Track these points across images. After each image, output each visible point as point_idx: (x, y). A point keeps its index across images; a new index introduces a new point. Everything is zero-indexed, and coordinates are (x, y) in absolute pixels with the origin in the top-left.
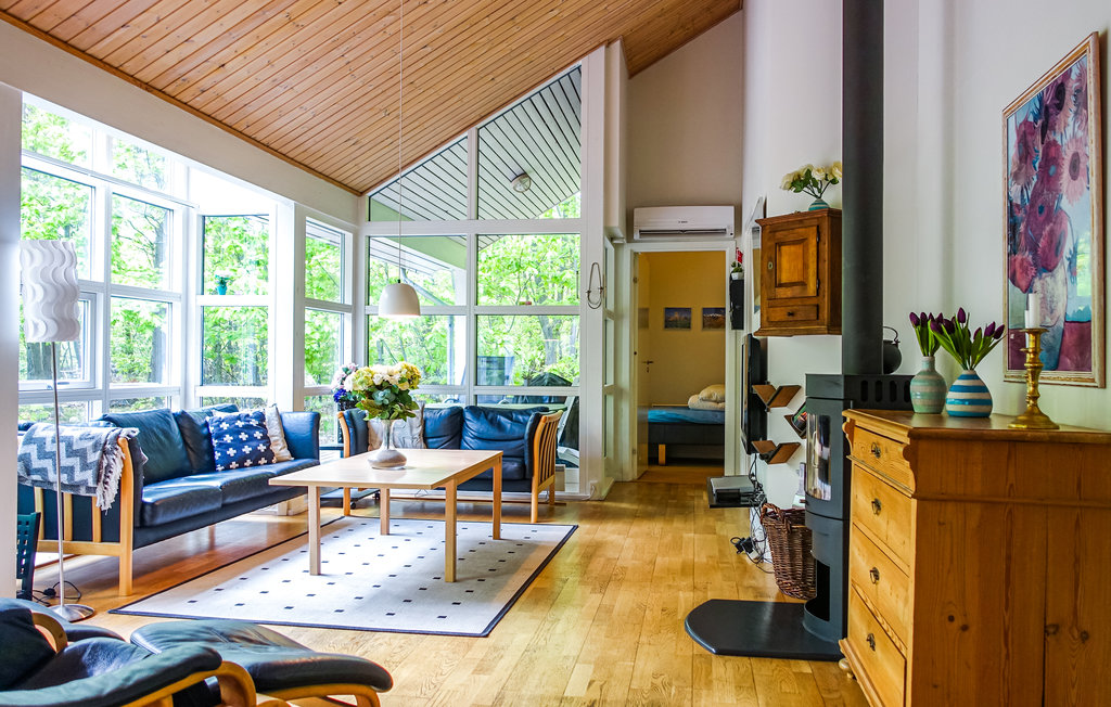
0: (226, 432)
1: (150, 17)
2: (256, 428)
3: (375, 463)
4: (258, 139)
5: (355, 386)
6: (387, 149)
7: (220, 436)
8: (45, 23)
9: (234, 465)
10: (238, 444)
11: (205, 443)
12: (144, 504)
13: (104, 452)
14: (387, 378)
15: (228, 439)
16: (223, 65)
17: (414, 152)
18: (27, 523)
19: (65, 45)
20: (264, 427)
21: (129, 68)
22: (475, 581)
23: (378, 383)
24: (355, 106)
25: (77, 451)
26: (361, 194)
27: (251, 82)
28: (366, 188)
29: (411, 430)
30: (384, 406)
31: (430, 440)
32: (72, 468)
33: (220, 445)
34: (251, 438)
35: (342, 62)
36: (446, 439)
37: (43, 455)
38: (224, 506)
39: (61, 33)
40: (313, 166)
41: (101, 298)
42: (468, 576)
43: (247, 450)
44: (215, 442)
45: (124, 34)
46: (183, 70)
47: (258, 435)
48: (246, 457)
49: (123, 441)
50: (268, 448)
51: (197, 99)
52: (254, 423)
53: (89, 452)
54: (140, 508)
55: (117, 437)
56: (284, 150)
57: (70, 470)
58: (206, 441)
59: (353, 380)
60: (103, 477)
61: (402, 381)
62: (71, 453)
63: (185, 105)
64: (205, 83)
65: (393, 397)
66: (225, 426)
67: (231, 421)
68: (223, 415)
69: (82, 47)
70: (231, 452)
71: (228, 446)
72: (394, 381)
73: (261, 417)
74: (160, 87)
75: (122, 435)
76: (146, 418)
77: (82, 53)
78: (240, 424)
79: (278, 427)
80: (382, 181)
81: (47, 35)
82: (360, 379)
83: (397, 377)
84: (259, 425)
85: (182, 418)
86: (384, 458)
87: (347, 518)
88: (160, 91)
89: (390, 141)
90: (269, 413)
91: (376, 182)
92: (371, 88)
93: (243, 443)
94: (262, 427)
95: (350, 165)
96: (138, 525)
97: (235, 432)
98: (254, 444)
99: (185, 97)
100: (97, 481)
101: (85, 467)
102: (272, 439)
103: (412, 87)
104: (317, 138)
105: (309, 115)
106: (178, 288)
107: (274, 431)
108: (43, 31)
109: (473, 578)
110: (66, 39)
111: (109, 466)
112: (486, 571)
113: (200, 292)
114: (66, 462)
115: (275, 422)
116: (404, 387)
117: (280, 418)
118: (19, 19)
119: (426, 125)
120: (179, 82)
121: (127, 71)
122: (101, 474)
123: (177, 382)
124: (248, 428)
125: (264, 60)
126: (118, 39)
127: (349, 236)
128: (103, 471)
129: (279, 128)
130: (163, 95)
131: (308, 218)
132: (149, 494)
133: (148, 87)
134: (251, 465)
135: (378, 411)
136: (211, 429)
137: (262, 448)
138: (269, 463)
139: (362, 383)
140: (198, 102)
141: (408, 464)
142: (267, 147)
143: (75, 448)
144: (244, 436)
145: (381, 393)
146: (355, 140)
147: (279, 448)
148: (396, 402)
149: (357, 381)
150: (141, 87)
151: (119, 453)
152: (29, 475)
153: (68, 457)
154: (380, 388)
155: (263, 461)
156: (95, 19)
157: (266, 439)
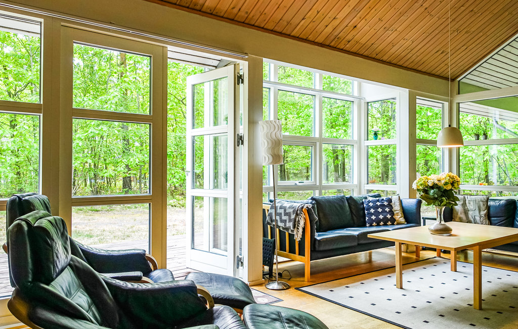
0: (371, 207)
1: (314, 11)
2: (386, 206)
3: (432, 231)
4: (384, 60)
5: (418, 186)
6: (463, 53)
7: (369, 209)
8: (270, 26)
9: (374, 224)
10: (377, 214)
11: (361, 212)
12: (315, 240)
13: (297, 215)
14: (436, 182)
15: (372, 211)
16: (356, 26)
17: (483, 51)
18: (271, 243)
19: (281, 34)
20: (391, 206)
21: (311, 38)
22: (495, 312)
23: (430, 184)
24: (437, 32)
25: (287, 213)
26: (453, 80)
27: (373, 32)
28: (456, 76)
29: (480, 212)
30: (435, 199)
31: (493, 219)
32: (286, 221)
33: (368, 213)
34: (384, 211)
35: (422, 9)
36: (503, 218)
37: (276, 214)
38: (358, 244)
39: (278, 29)
40: (420, 69)
41: (318, 144)
42: (492, 307)
43: (381, 217)
44: (366, 212)
45: (305, 22)
46: (336, 34)
47: (387, 209)
48: (381, 220)
49: (305, 210)
50: (392, 217)
51: (347, 46)
52: (386, 203)
53: (292, 214)
54: (313, 241)
55: (302, 208)
56: (400, 63)
57: (285, 221)
58: (362, 212)
59: (417, 183)
60: (296, 226)
61: (446, 184)
62: (286, 214)
63: (342, 50)
64: (349, 37)
65: (440, 194)
66: (371, 204)
67: (374, 202)
68: (371, 199)
69: (288, 33)
70: (373, 217)
71: (372, 214)
72: (441, 184)
73: (390, 201)
74: (327, 44)
75: (305, 207)
76: (332, 199)
77: (289, 36)
78: (378, 204)
79: (399, 206)
80: (466, 71)
81: (272, 31)
82: (420, 183)
83: (443, 182)
84: (388, 204)
85: (350, 199)
86: (437, 228)
87: (438, 259)
88: (328, 46)
89: (465, 47)
90: (395, 199)
91: (462, 72)
92: (445, 19)
93: (379, 213)
94: (390, 206)
95: (442, 65)
96: (313, 249)
97: (376, 207)
98: (385, 214)
99: (341, 46)
100: (294, 227)
101: (290, 221)
102: (395, 213)
103: (473, 13)
104: (418, 54)
105: (409, 42)
106: (356, 138)
107: (397, 208)
108: (270, 30)
109: (494, 310)
110: (280, 31)
111: (299, 221)
112: (507, 307)
113: (366, 139)
114: (284, 218)
115: (398, 203)
116: (449, 187)
117: (401, 202)
118: (260, 27)
119: (488, 34)
120: (336, 39)
121: (311, 39)
122: (296, 224)
123: (356, 182)
124: (383, 206)
125: (376, 19)
126: (302, 25)
127: (446, 104)
128: (297, 223)
129: (394, 52)
130: (330, 48)
131: (417, 97)
132: (319, 236)
133: (322, 45)
134: (383, 225)
135: (432, 201)
136: (365, 205)
137: (389, 216)
138: (393, 224)
139: (421, 185)
140: (348, 47)
141: (453, 233)
142: (389, 63)
143: (287, 212)
144: (380, 210)
145: (432, 191)
146: (441, 51)
147: (399, 217)
148: (442, 196)
149: (419, 184)
150: (319, 46)
151: (303, 215)
152: (272, 222)
153: (285, 215)
154: (432, 188)
155: (389, 223)
156: (290, 19)
157: (392, 212)
